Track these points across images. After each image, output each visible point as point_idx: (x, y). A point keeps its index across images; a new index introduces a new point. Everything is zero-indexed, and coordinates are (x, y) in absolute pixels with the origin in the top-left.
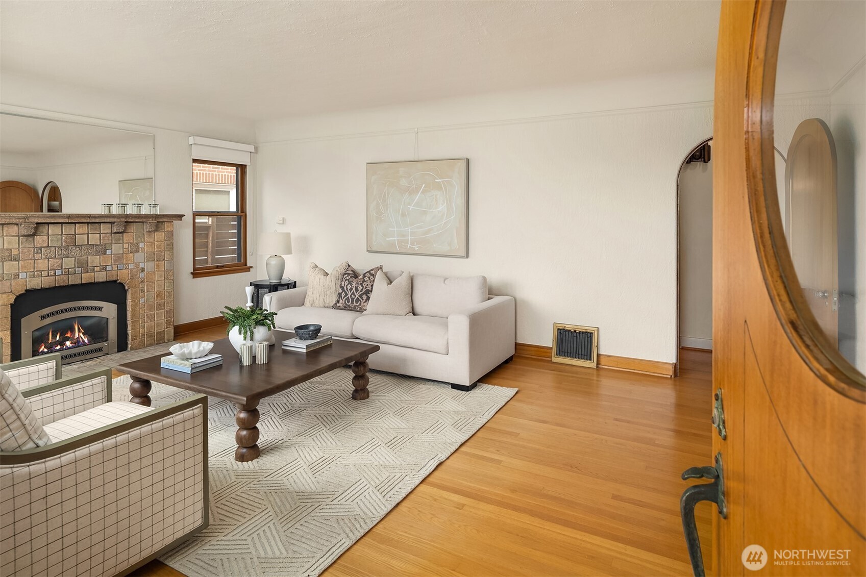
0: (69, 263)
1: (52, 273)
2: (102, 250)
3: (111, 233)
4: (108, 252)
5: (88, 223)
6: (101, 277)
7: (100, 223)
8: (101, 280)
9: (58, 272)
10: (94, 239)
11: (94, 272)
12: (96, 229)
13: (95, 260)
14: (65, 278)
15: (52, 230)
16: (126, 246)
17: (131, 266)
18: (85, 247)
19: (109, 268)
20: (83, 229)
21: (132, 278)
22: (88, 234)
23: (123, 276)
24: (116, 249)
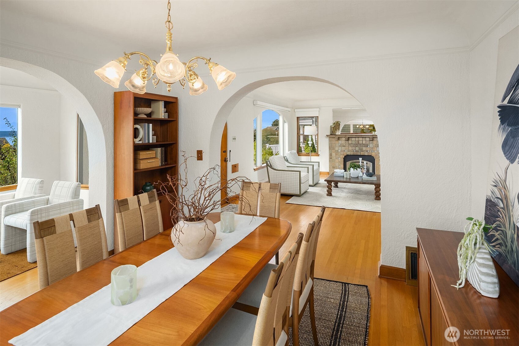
0: (357, 149)
1: (353, 151)
2: (367, 146)
3: (369, 140)
4: (368, 146)
5: (362, 137)
6: (366, 154)
7: (366, 137)
8: (366, 155)
9: (354, 151)
10: (364, 142)
11: (364, 152)
12: (365, 139)
13: (364, 149)
14: (356, 153)
15: (353, 139)
16: (374, 145)
17: (376, 151)
18: (361, 145)
19: (369, 151)
20: (361, 139)
21: (376, 155)
22: (362, 141)
23: (373, 154)
24: (371, 145)
